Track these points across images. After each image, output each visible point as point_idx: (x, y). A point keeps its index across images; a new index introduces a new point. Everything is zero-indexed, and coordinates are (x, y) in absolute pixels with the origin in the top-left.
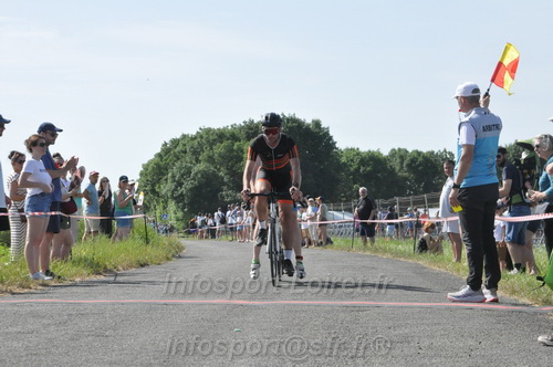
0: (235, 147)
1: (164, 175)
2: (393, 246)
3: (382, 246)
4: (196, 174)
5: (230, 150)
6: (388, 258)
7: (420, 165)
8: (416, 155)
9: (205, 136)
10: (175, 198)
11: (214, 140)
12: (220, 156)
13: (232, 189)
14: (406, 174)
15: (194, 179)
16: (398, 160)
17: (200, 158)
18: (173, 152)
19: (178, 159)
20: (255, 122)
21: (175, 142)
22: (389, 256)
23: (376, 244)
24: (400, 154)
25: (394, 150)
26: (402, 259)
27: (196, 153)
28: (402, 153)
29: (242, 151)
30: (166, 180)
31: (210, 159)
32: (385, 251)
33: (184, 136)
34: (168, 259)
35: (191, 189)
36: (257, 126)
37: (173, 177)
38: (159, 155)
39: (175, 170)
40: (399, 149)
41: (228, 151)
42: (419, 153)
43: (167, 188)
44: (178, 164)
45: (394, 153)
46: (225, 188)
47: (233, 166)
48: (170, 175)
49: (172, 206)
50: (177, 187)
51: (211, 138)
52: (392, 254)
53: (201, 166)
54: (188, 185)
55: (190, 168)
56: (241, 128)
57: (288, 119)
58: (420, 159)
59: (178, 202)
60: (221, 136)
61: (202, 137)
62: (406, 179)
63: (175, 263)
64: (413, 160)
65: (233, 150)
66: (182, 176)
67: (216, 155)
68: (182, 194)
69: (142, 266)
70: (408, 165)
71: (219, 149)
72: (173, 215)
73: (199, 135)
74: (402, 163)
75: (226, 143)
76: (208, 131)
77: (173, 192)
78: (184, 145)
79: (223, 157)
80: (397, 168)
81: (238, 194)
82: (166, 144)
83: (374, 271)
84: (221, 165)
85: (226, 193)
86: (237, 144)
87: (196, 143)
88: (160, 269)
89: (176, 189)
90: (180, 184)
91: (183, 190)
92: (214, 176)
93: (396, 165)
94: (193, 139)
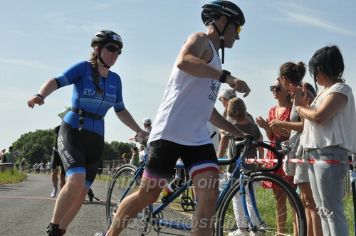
1: (21, 147)
4: (34, 148)
5: (48, 138)
7: (123, 148)
9: (38, 133)
10: (25, 157)
11: (42, 135)
14: (117, 151)
15: (33, 150)
17: (36, 141)
18: (25, 139)
19: (27, 141)
21: (26, 135)
24: (115, 143)
27: (34, 139)
30: (22, 149)
31: (40, 142)
33: (30, 133)
34: (21, 181)
35: (32, 154)
37: (25, 148)
38: (19, 140)
39: (25, 146)
42: (123, 143)
43: (22, 153)
44: (27, 143)
45: (113, 143)
46: (46, 153)
48: (23, 147)
53: (36, 145)
54: (30, 152)
55: (32, 145)
60: (45, 133)
62: (117, 153)
63: (24, 182)
64: (120, 146)
66: (28, 148)
67: (43, 141)
70: (119, 148)
71: (44, 138)
73: (36, 133)
75: (47, 136)
76: (40, 131)
77: (24, 154)
78: (30, 136)
79: (45, 142)
80: (114, 149)
82: (22, 135)
84: (44, 144)
85: (46, 156)
88: (18, 185)
89: (26, 153)
90: (27, 151)
91: (28, 154)
92: (41, 148)
93: (114, 147)
94: (34, 134)
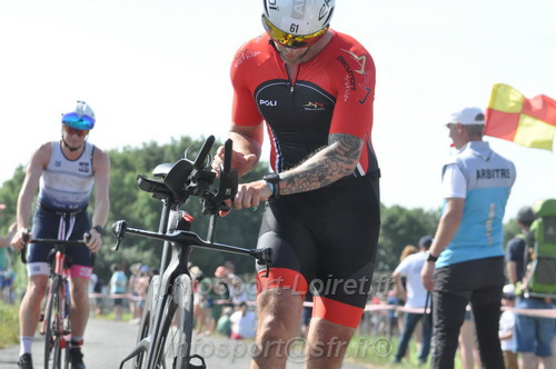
0: (127, 180)
7: (401, 227)
8: (396, 212)
20: (160, 145)
36: (162, 151)
41: (115, 185)
47: (121, 208)
56: (138, 153)
58: (403, 219)
65: (121, 185)
82: (21, 168)
86: (130, 175)
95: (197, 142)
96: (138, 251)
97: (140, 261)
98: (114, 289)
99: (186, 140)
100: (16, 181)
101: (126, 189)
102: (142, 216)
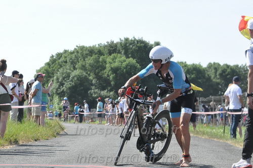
0: (101, 60)
1: (51, 77)
2: (209, 130)
3: (201, 129)
4: (73, 78)
6: (206, 139)
7: (228, 74)
8: (225, 67)
9: (80, 51)
10: (58, 94)
11: (87, 54)
12: (90, 65)
13: (98, 88)
14: (218, 81)
15: (72, 81)
16: (213, 71)
17: (76, 66)
18: (57, 62)
19: (61, 66)
20: (115, 42)
21: (59, 55)
22: (207, 137)
23: (197, 128)
24: (215, 67)
25: (210, 63)
26: (215, 139)
27: (73, 63)
28: (216, 66)
29: (105, 62)
30: (53, 81)
31: (83, 68)
32: (204, 133)
33: (66, 51)
35: (70, 88)
36: (116, 45)
37: (58, 79)
38: (48, 64)
39: (58, 75)
40: (214, 63)
41: (95, 62)
42: (228, 66)
43: (53, 87)
44: (61, 70)
45: (210, 66)
46: (93, 87)
47: (99, 73)
48: (55, 78)
49: (56, 99)
50: (59, 86)
51: (85, 52)
52: (208, 136)
53: (77, 72)
54: (68, 85)
55: (70, 73)
56: (105, 46)
57: (138, 41)
58: (229, 70)
59: (60, 97)
60: (91, 51)
61: (78, 52)
62: (218, 84)
63: (58, 139)
64: (224, 71)
65: (98, 62)
66: (64, 78)
67: (87, 65)
68: (63, 91)
69: (36, 140)
70: (221, 75)
71: (90, 60)
72: (57, 106)
73: (76, 51)
74: (216, 73)
75: (94, 56)
76: (82, 48)
77: (57, 90)
78: (65, 57)
79: (92, 67)
80: (213, 76)
81: (102, 92)
82: (53, 56)
83: (196, 147)
84: (91, 71)
85: (94, 92)
86: (102, 57)
87: (73, 56)
89: (59, 88)
90: (62, 84)
91: (64, 88)
92: (86, 79)
93: (211, 74)
94: (72, 53)
95: (132, 40)
96: (107, 92)
97: (109, 97)
98: (98, 110)
99: (127, 39)
100: (50, 63)
101: (101, 64)
102: (108, 76)
